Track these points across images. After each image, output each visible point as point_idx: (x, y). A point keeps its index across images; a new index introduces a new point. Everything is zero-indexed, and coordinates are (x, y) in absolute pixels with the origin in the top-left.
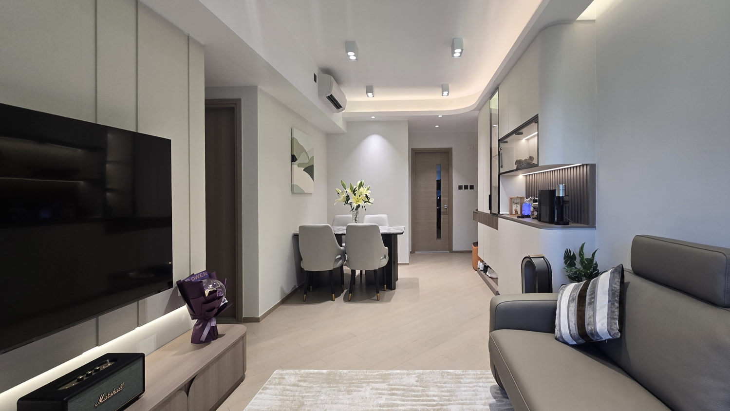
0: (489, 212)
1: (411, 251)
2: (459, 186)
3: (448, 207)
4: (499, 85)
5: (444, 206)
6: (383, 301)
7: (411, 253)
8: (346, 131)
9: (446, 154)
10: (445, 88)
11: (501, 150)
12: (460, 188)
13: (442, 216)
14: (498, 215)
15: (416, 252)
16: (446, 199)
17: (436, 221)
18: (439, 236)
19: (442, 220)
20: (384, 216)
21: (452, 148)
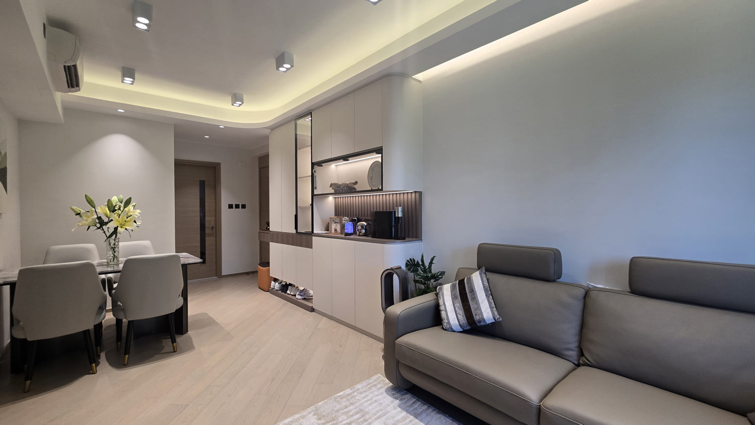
0: (294, 231)
2: (229, 205)
3: (216, 228)
4: (313, 110)
5: (210, 226)
6: (182, 352)
8: (64, 123)
9: (213, 169)
10: (237, 98)
11: (315, 172)
12: (230, 206)
13: (207, 238)
14: (312, 233)
16: (213, 218)
17: (199, 244)
19: (207, 244)
20: (147, 243)
21: (220, 163)
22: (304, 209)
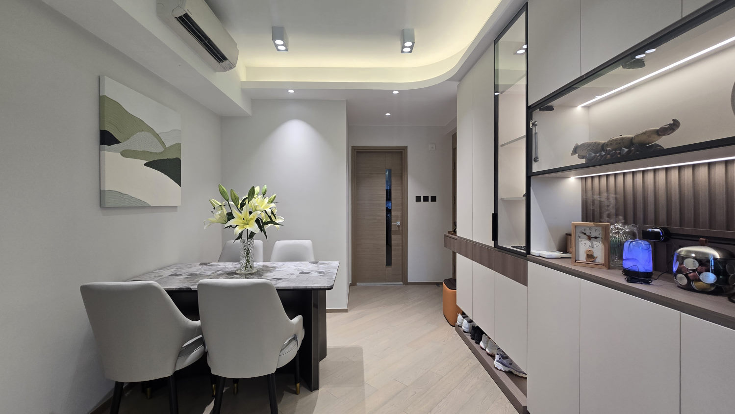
0: (491, 244)
1: (350, 282)
2: (417, 197)
3: (402, 224)
5: (396, 223)
7: (351, 285)
8: (251, 115)
9: (399, 155)
11: (534, 125)
13: (393, 237)
14: (526, 253)
15: (358, 284)
16: (399, 213)
17: (385, 242)
18: (389, 262)
19: (393, 243)
20: (307, 243)
21: (407, 147)
22: (512, 203)
